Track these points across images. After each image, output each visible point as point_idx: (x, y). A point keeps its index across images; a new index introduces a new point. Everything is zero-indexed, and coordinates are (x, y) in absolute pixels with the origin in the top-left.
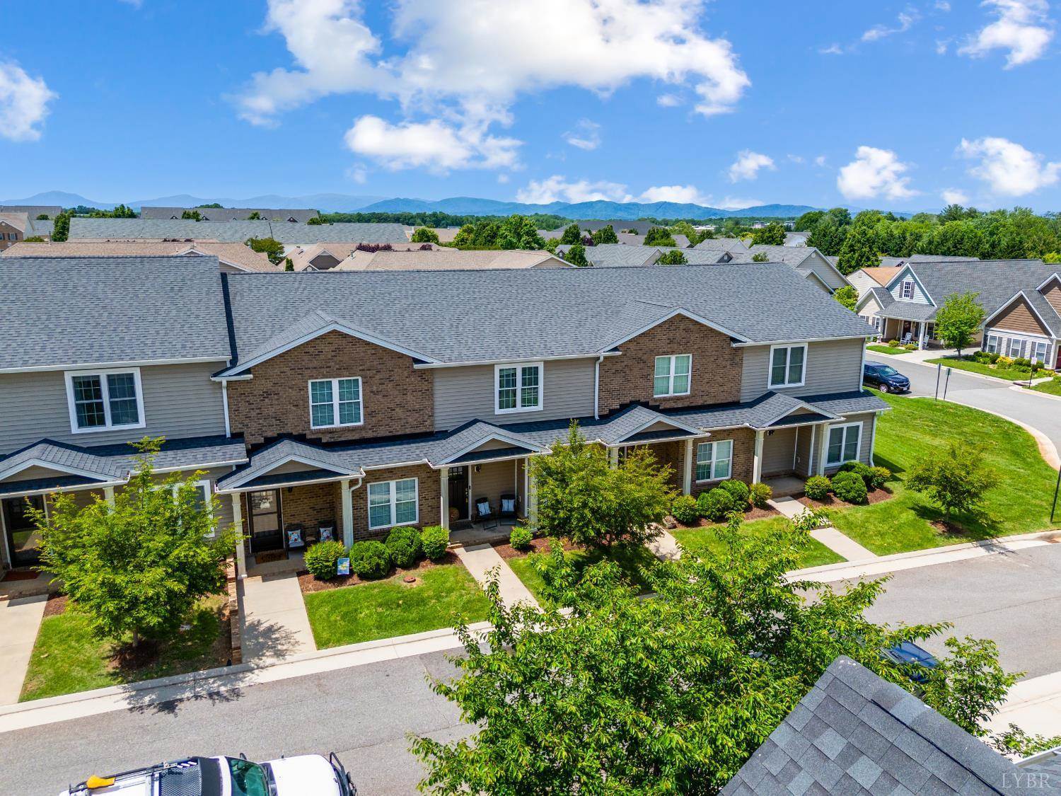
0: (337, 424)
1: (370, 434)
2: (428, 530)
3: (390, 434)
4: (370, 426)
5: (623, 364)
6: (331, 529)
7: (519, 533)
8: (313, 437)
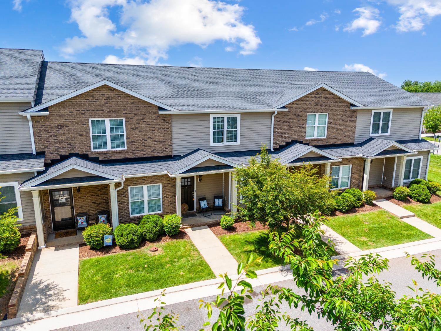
0: (109, 148)
1: (131, 156)
2: (167, 217)
3: (144, 156)
4: (131, 151)
5: (288, 117)
6: (106, 216)
7: (225, 219)
8: (93, 156)
